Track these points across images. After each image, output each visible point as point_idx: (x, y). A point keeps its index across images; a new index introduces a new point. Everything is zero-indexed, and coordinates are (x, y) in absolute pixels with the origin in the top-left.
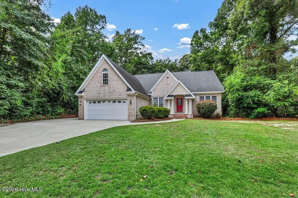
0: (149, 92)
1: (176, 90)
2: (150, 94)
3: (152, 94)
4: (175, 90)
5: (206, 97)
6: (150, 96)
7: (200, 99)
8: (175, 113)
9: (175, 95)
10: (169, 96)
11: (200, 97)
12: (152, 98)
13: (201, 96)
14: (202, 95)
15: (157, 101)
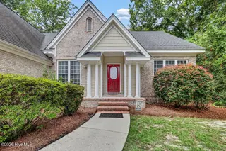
0: (48, 48)
1: (105, 41)
2: (50, 52)
3: (54, 53)
4: (103, 42)
5: (167, 62)
6: (50, 58)
7: (155, 66)
8: (103, 94)
9: (102, 51)
10: (87, 54)
11: (155, 62)
12: (54, 61)
13: (158, 59)
14: (159, 57)
15: (67, 68)
